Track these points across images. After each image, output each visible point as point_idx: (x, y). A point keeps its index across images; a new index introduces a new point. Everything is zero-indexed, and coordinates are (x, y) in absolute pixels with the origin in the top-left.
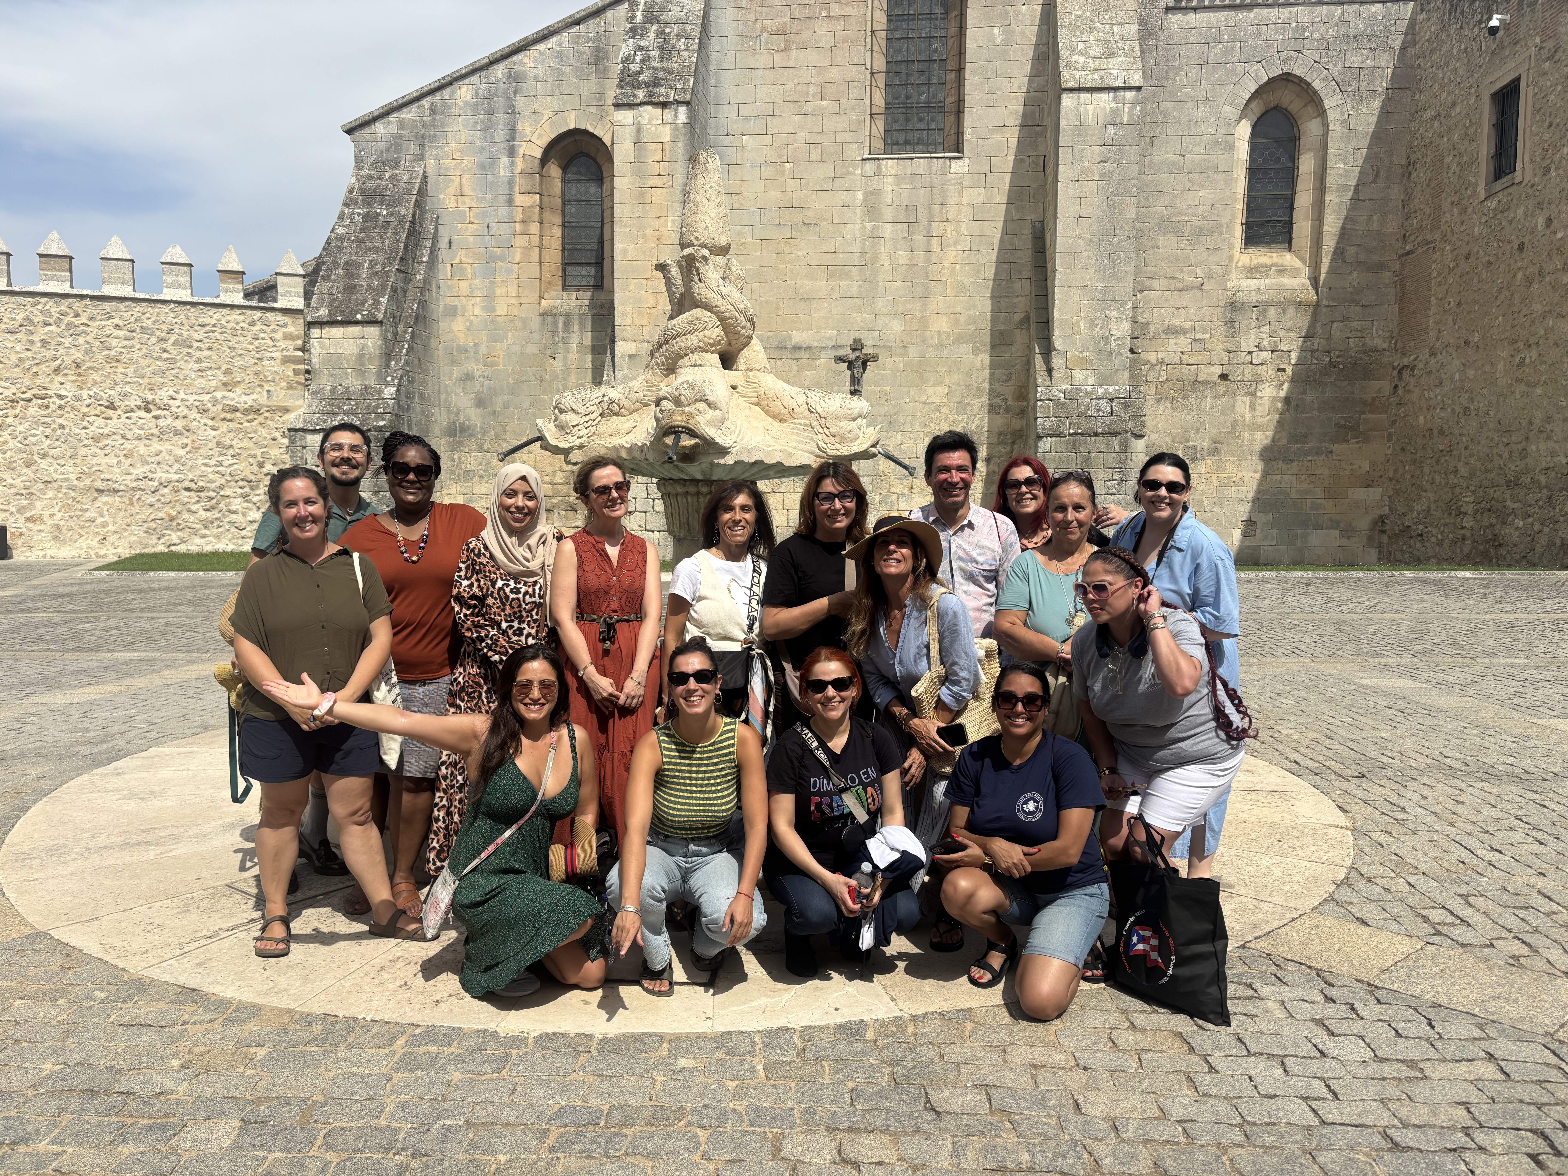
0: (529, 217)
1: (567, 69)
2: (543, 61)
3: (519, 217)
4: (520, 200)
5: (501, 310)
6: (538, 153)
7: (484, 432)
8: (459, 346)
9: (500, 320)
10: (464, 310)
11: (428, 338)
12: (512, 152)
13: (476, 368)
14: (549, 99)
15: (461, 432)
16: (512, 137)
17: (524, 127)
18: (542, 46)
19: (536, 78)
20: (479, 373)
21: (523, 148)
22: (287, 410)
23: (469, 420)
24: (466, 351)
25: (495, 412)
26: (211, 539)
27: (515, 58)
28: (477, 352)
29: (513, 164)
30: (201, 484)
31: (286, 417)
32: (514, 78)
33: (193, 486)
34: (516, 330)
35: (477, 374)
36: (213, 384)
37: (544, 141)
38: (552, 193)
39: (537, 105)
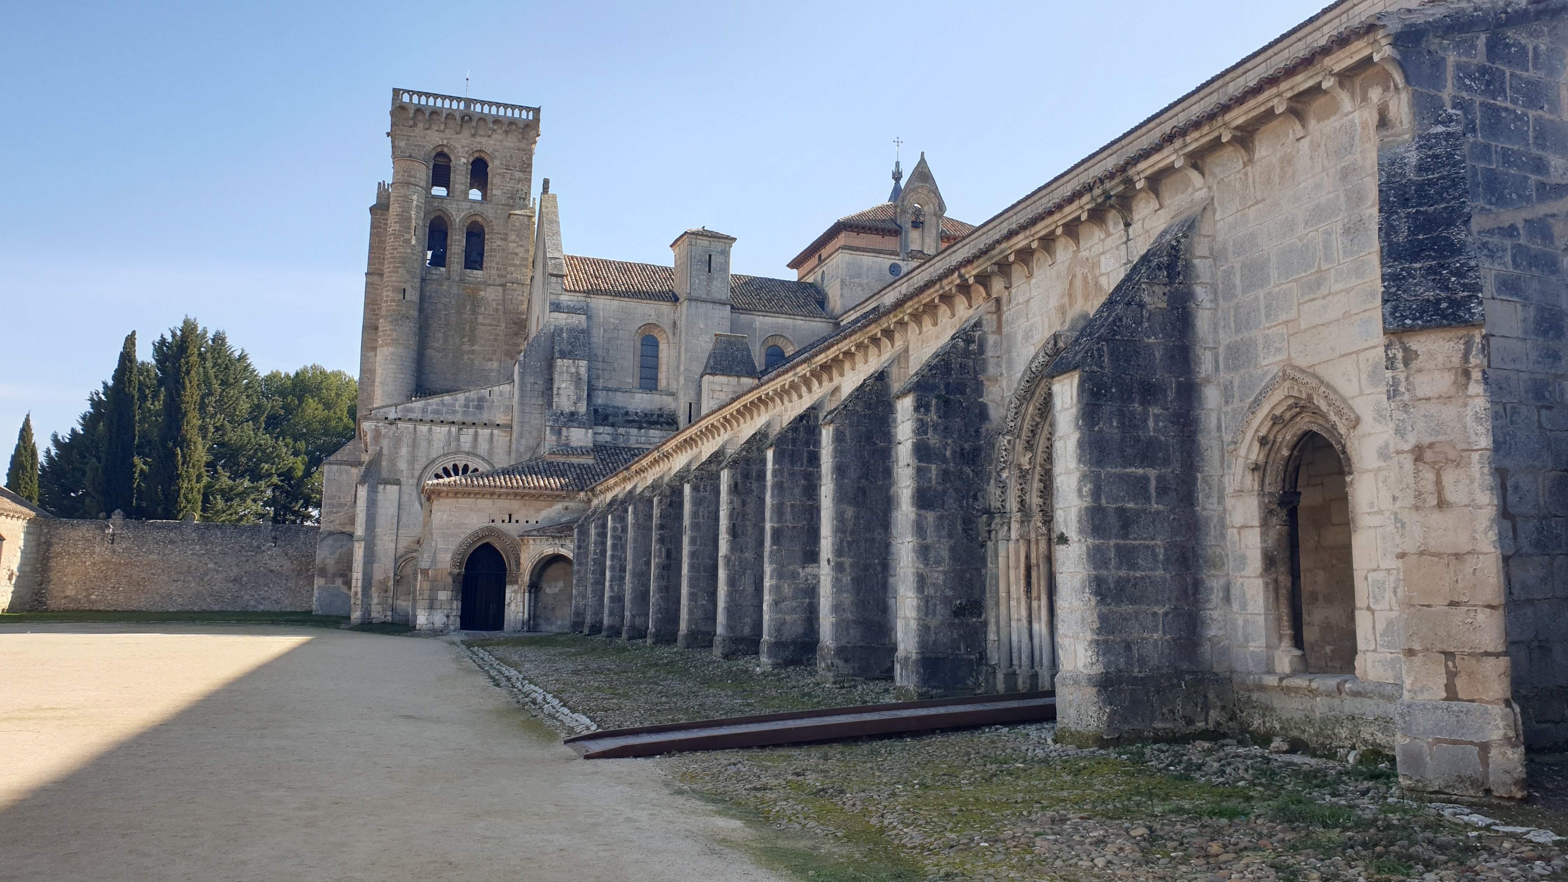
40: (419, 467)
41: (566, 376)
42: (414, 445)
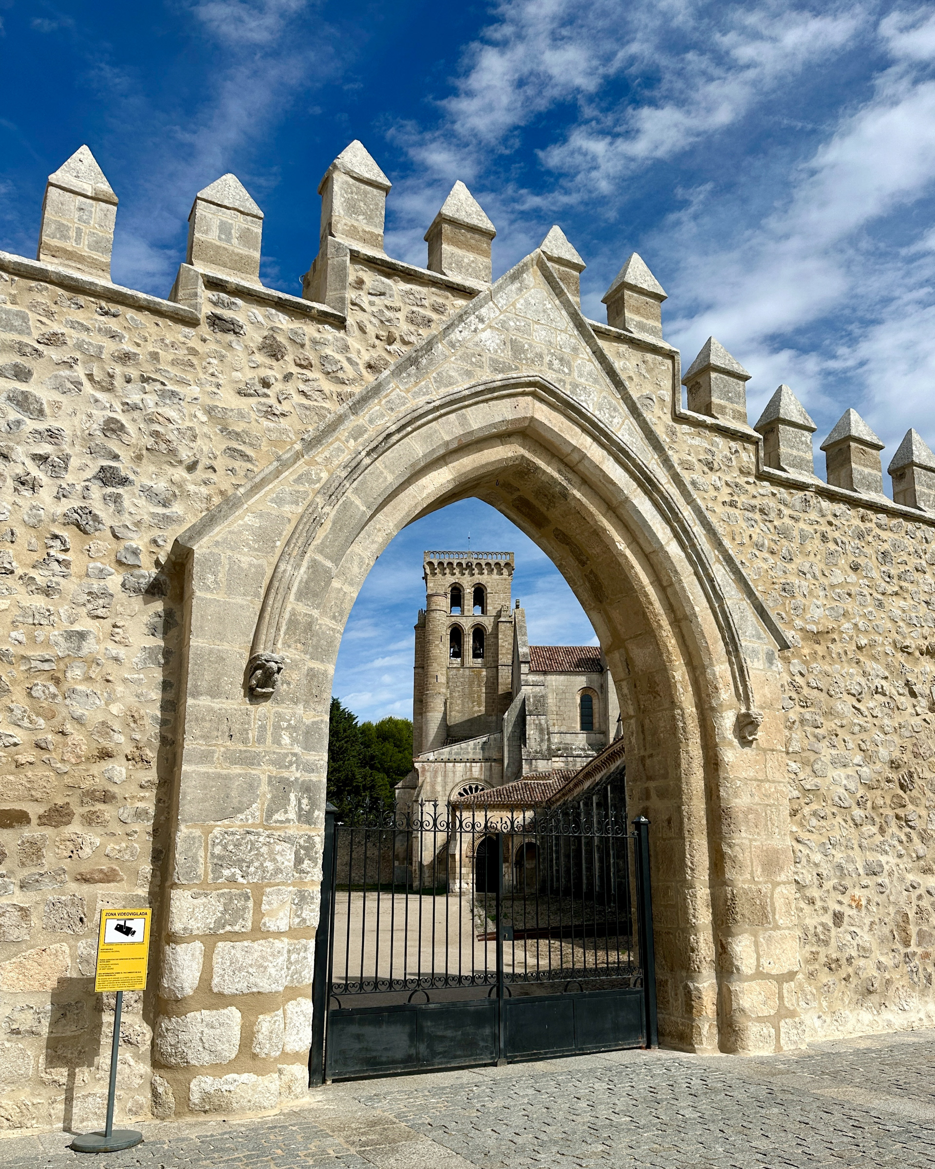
40: (449, 788)
41: (533, 726)
42: (445, 776)
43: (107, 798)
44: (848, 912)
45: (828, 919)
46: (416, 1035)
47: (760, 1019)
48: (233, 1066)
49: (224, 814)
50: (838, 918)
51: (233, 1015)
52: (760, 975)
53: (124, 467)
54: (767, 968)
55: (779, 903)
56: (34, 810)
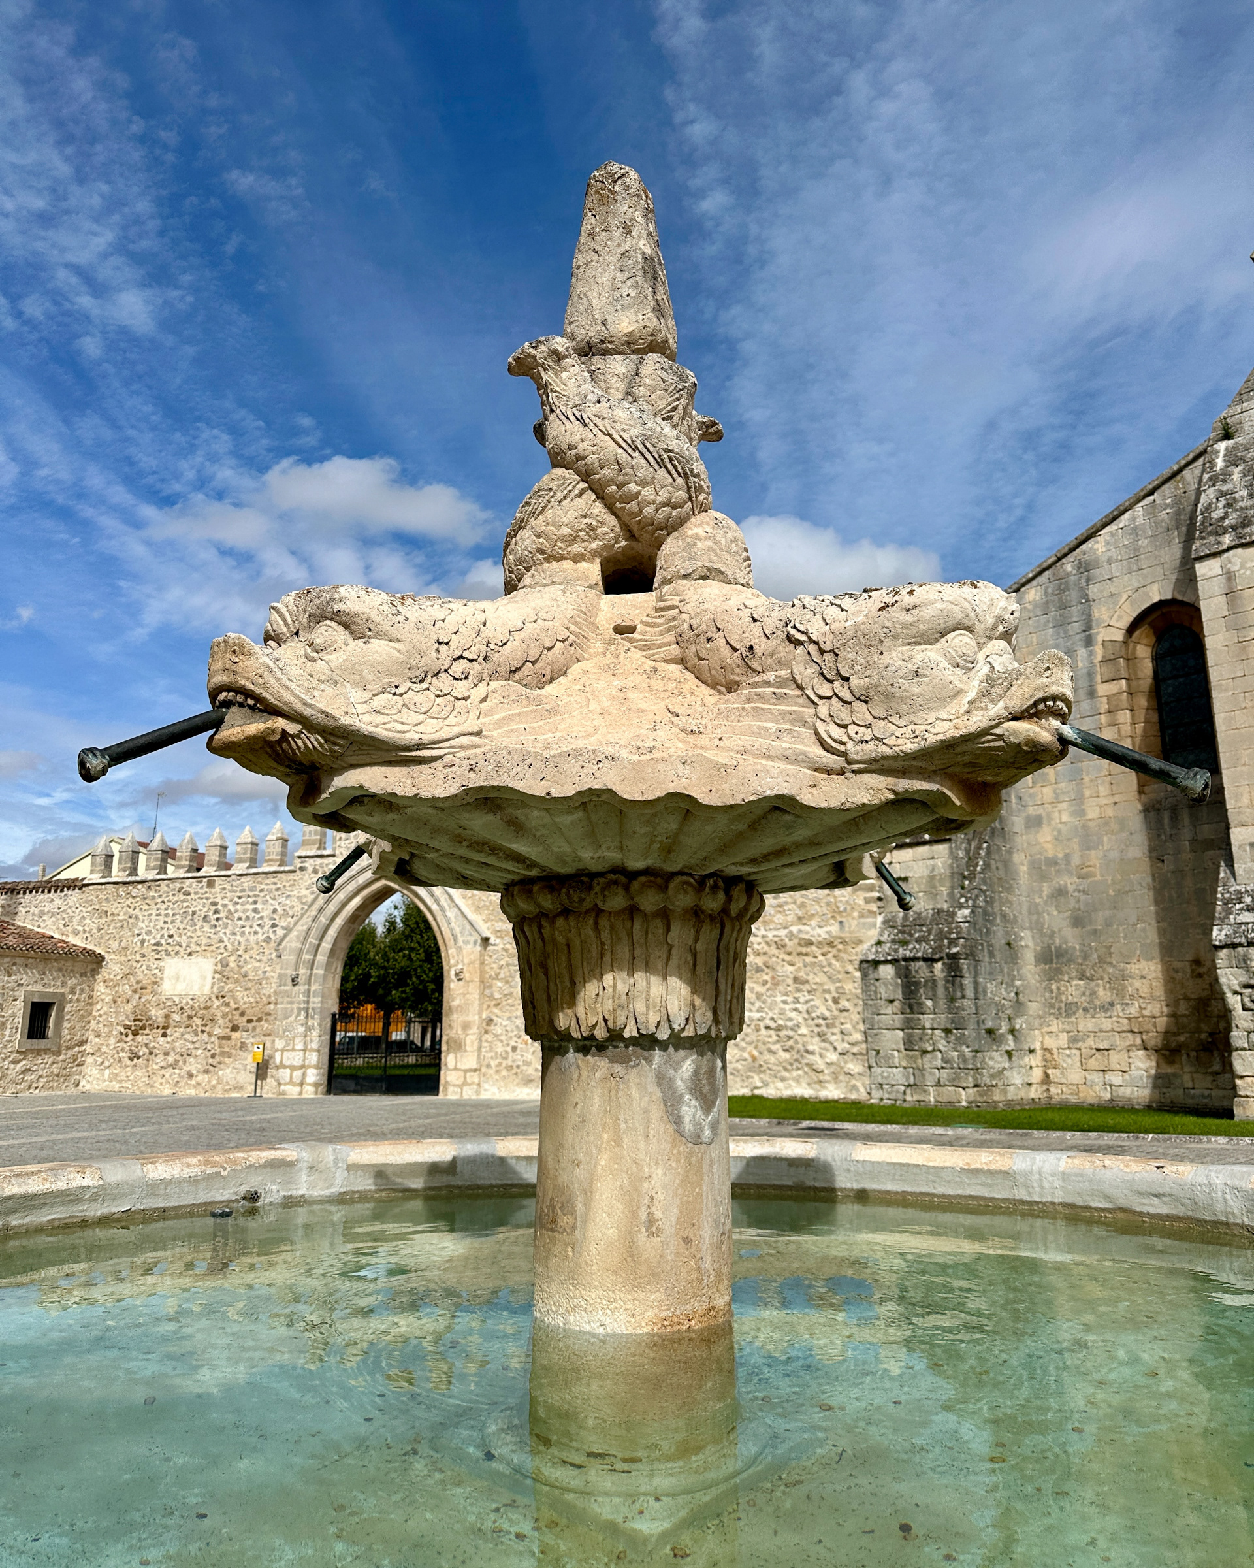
0: (1117, 705)
1: (1143, 542)
2: (1116, 541)
3: (1104, 707)
4: (1103, 689)
5: (1092, 813)
6: (1119, 636)
7: (1086, 957)
8: (1047, 858)
9: (1091, 824)
10: (1050, 818)
11: (1010, 852)
12: (1089, 642)
13: (1069, 882)
14: (1126, 577)
15: (1057, 957)
16: (1088, 627)
17: (1100, 612)
18: (1113, 527)
19: (1110, 562)
20: (1074, 886)
21: (1102, 635)
22: (860, 942)
23: (1066, 943)
24: (1056, 863)
25: (1095, 931)
26: (791, 1082)
27: (1084, 547)
28: (1068, 863)
29: (1091, 653)
30: (781, 1022)
31: (859, 948)
32: (1085, 568)
33: (773, 1025)
34: (1112, 833)
35: (1071, 888)
36: (790, 918)
37: (1125, 622)
38: (1141, 675)
39: (1112, 587)
43: (270, 1014)
44: (520, 1046)
45: (509, 1049)
46: (356, 1084)
47: (454, 1085)
48: (288, 1084)
49: (286, 1018)
50: (514, 1049)
51: (288, 1071)
52: (456, 1069)
53: (277, 922)
54: (459, 1066)
55: (468, 1042)
56: (255, 1019)
